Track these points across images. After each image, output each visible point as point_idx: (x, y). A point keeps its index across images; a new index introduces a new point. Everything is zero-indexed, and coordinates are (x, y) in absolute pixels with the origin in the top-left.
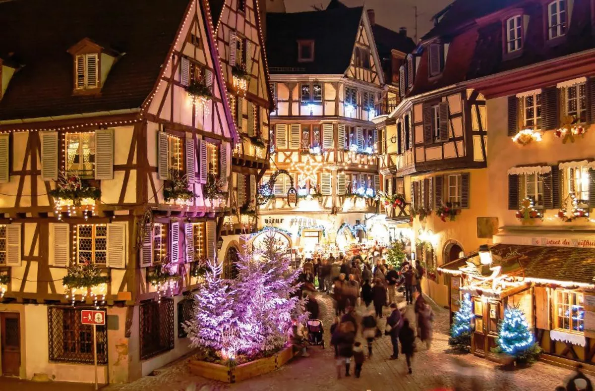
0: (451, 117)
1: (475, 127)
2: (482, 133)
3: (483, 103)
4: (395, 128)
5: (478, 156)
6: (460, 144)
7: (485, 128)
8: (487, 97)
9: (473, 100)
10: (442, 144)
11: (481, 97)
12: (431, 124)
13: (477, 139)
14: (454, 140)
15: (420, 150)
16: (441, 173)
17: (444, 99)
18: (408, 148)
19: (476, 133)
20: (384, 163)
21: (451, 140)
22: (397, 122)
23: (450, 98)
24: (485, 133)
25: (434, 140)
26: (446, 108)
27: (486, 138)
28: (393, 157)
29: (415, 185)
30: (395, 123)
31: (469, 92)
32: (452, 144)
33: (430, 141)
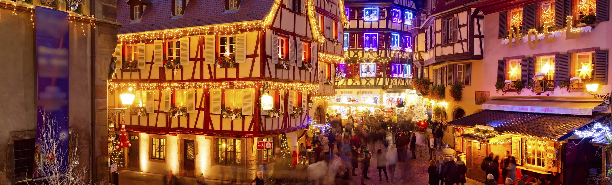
0: (460, 27)
1: (476, 33)
2: (480, 37)
3: (482, 17)
4: (424, 35)
5: (477, 52)
6: (465, 44)
7: (482, 33)
8: (485, 13)
9: (475, 15)
10: (453, 44)
11: (480, 13)
12: (446, 32)
13: (477, 41)
14: (462, 41)
15: (439, 49)
16: (452, 63)
17: (455, 15)
18: (431, 48)
19: (476, 37)
20: (416, 57)
21: (459, 42)
22: (425, 31)
23: (460, 15)
24: (483, 37)
25: (448, 42)
26: (456, 21)
27: (483, 40)
28: (422, 54)
29: (436, 71)
30: (424, 32)
31: (473, 10)
32: (460, 44)
33: (446, 42)
